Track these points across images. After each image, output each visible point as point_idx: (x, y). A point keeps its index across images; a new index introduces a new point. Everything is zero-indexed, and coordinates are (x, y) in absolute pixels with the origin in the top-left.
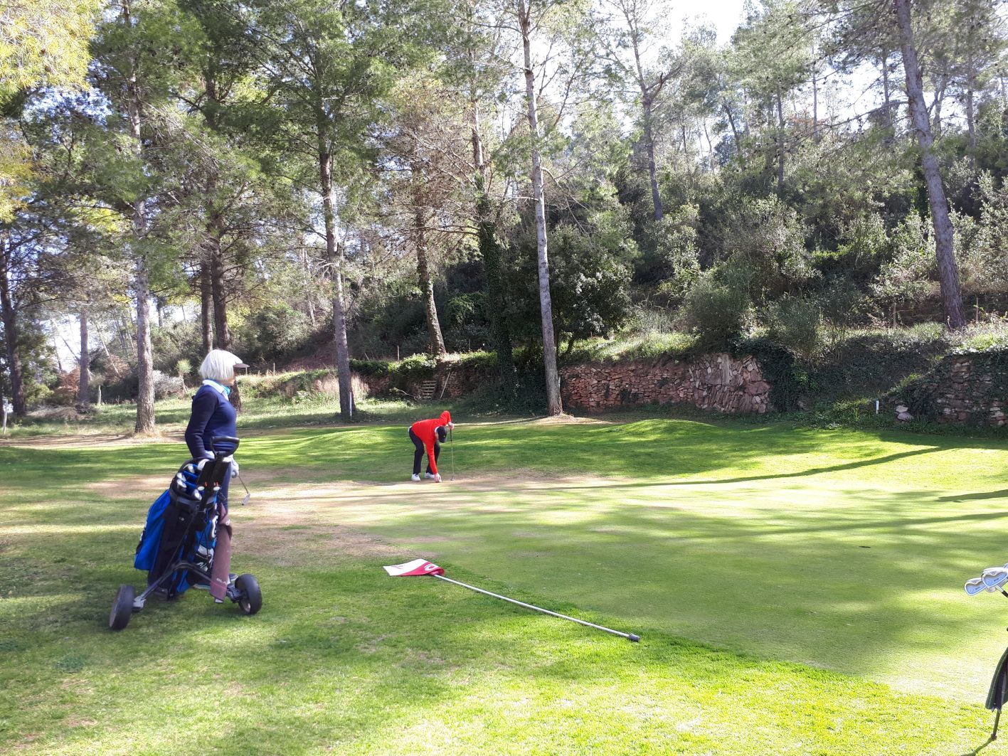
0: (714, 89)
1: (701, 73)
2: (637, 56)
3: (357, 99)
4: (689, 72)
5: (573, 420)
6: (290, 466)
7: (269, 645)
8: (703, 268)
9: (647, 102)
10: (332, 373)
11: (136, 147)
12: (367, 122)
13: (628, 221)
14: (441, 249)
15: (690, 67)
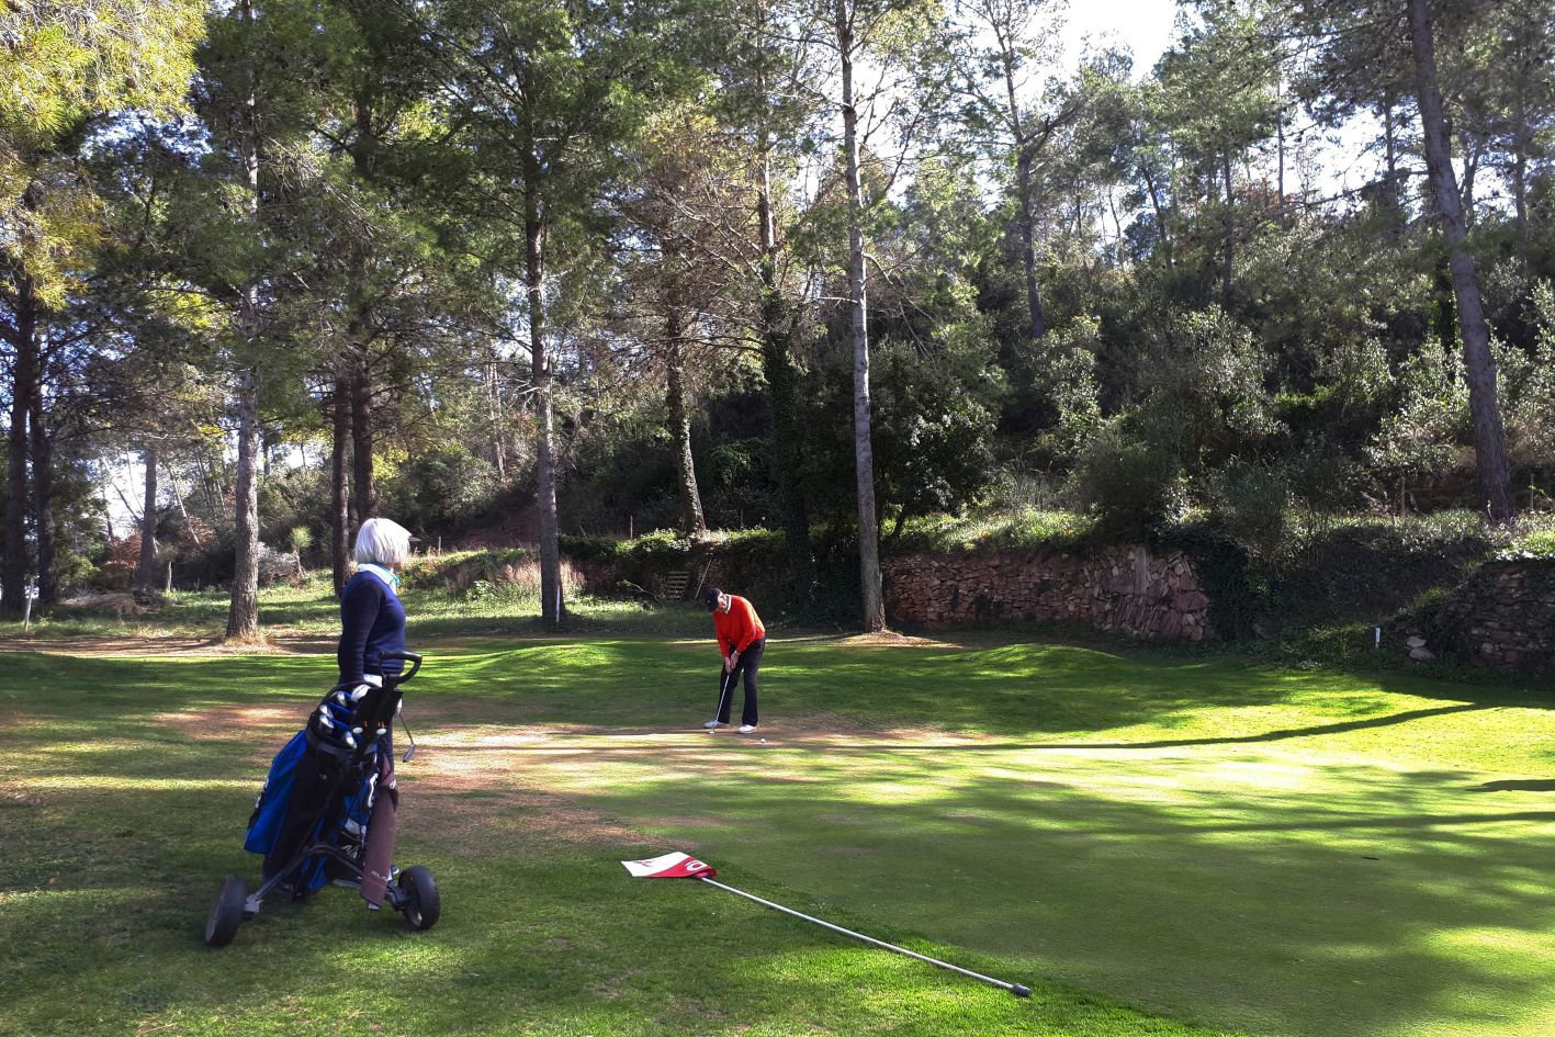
0: (1127, 143)
1: (1107, 118)
2: (1011, 90)
3: (587, 141)
4: (1089, 116)
5: (902, 641)
6: (464, 697)
7: (453, 980)
8: (1105, 414)
9: (1025, 161)
10: (529, 554)
11: (250, 203)
12: (601, 176)
13: (990, 338)
14: (704, 372)
15: (1091, 110)
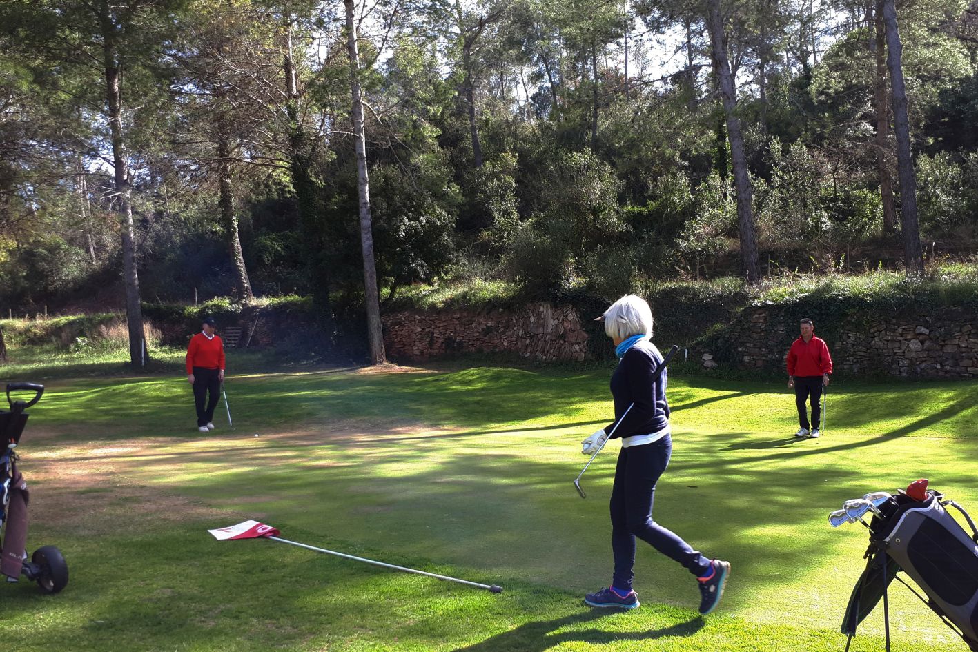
0: (532, 38)
1: (519, 20)
3: (151, 10)
4: (508, 18)
5: (397, 369)
6: (74, 422)
8: (522, 218)
9: (467, 47)
10: (118, 317)
12: (164, 37)
13: (448, 166)
14: (246, 183)
15: (509, 13)
